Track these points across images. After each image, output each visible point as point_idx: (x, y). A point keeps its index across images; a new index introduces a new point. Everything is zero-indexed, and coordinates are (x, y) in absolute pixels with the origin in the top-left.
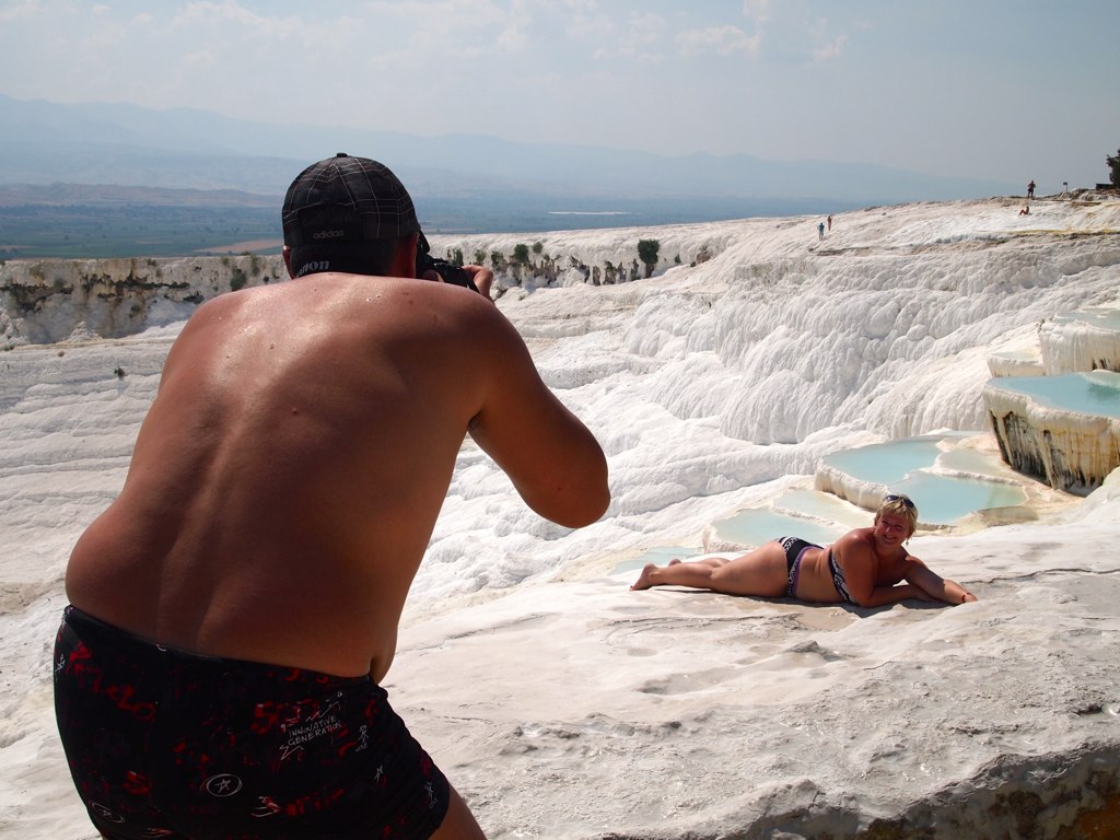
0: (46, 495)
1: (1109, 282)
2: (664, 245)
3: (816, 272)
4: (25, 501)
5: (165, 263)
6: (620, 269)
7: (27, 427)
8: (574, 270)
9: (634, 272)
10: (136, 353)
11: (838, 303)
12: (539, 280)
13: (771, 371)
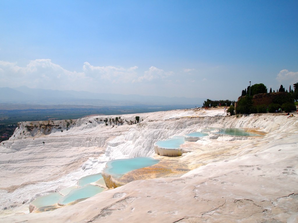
0: (27, 167)
1: (196, 128)
2: (140, 117)
3: (147, 125)
4: (23, 168)
5: (55, 121)
6: (133, 122)
7: (26, 153)
8: (126, 122)
9: (135, 122)
10: (47, 139)
11: (149, 132)
12: (120, 124)
13: (137, 146)
